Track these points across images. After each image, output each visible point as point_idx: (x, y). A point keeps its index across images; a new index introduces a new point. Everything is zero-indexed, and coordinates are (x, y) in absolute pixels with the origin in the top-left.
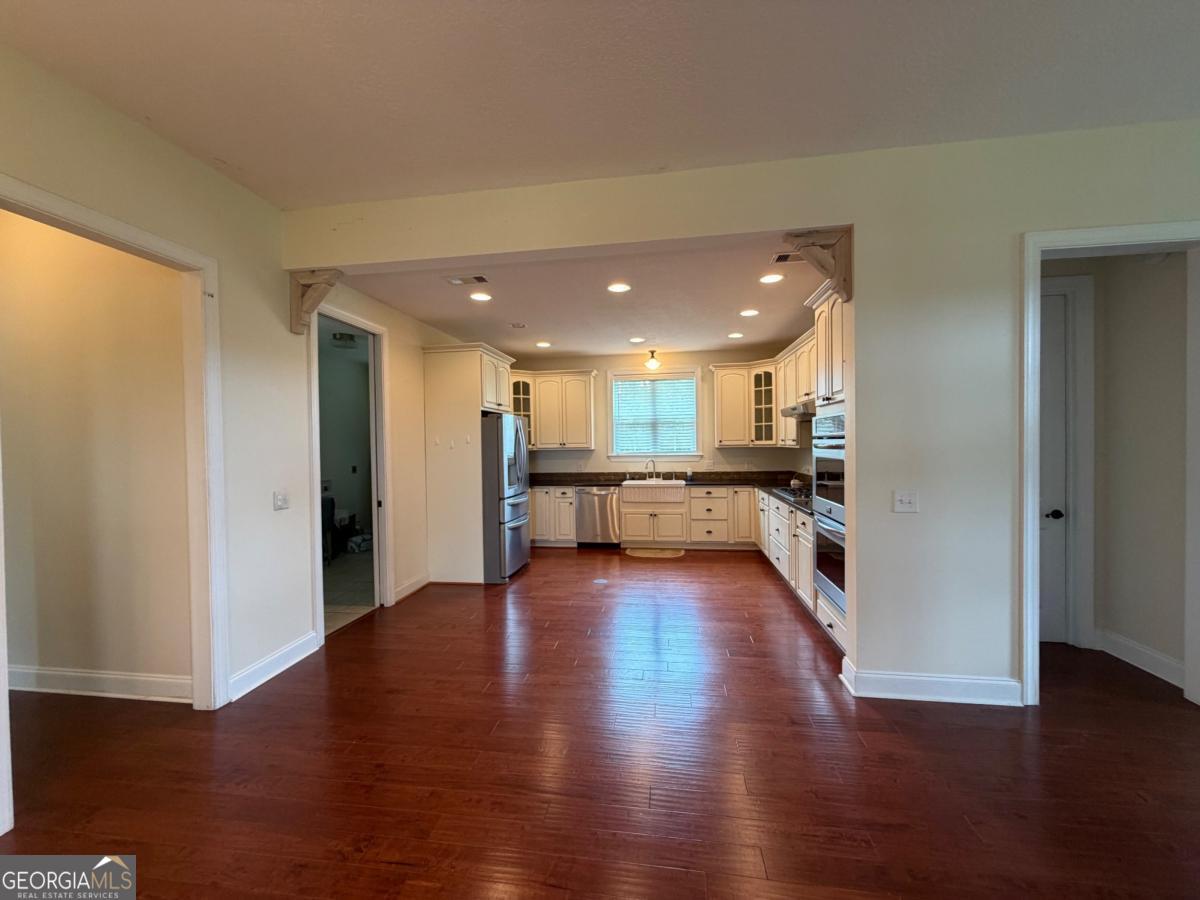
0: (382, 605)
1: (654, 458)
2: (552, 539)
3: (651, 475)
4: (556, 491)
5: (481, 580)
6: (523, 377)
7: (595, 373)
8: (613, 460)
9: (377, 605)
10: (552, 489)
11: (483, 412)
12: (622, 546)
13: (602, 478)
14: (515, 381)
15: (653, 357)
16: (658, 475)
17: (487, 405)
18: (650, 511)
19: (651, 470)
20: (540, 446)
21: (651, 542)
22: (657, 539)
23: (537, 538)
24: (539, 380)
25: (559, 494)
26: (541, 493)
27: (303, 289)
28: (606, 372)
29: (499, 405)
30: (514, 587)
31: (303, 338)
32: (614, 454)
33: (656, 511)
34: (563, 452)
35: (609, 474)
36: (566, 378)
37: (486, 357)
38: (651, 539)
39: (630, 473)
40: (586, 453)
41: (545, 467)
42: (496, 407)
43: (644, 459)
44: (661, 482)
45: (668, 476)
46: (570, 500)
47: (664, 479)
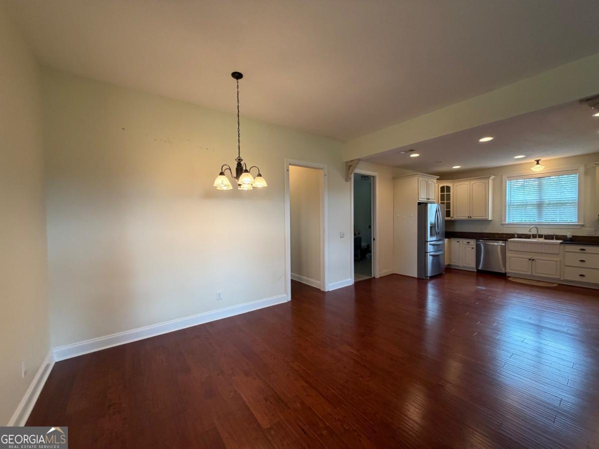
0: (374, 277)
1: (537, 226)
2: (461, 265)
3: (534, 236)
4: (465, 241)
5: (416, 276)
6: (445, 184)
7: (492, 177)
8: (505, 226)
9: (373, 276)
10: (461, 240)
11: (418, 203)
12: (507, 275)
13: (497, 236)
14: (442, 186)
15: (538, 163)
16: (540, 236)
17: (420, 200)
18: (530, 257)
19: (535, 233)
20: (455, 218)
21: (529, 276)
22: (534, 274)
23: (452, 264)
24: (456, 184)
25: (465, 243)
26: (455, 242)
27: (349, 166)
28: (502, 175)
29: (428, 199)
30: (432, 282)
31: (349, 182)
32: (507, 222)
33: (534, 258)
34: (470, 221)
35: (502, 234)
36: (472, 182)
37: (420, 179)
38: (530, 273)
39: (517, 234)
40: (486, 222)
41: (458, 229)
42: (427, 200)
43: (529, 226)
44: (542, 240)
45: (547, 237)
46: (473, 247)
47: (545, 239)
